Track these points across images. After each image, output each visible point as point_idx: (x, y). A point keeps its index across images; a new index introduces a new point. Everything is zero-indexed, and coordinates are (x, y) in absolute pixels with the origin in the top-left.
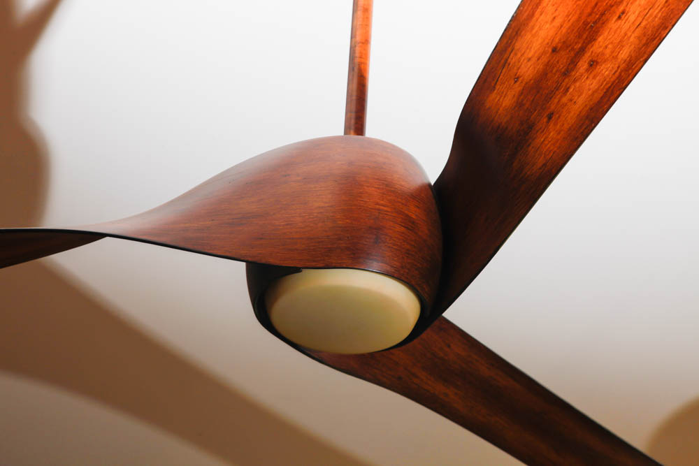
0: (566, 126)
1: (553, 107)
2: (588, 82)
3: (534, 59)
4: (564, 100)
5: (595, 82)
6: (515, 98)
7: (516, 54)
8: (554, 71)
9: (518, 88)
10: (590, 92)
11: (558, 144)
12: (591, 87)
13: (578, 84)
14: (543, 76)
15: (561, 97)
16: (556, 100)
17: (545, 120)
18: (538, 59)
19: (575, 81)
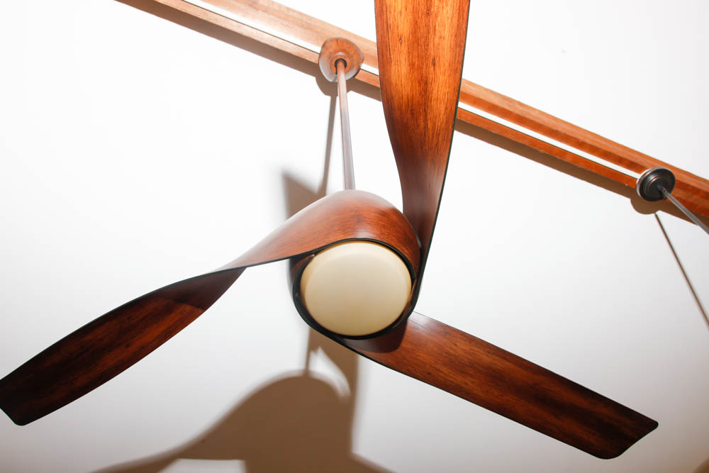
0: (447, 64)
1: (432, 53)
2: (445, 12)
3: (403, 10)
4: (437, 40)
5: (449, 8)
6: (407, 61)
7: (390, 12)
8: (420, 15)
9: (404, 49)
10: (450, 20)
11: (448, 85)
12: (448, 15)
13: (439, 18)
14: (415, 24)
15: (434, 38)
16: (432, 45)
17: (432, 69)
18: (406, 10)
19: (436, 16)
